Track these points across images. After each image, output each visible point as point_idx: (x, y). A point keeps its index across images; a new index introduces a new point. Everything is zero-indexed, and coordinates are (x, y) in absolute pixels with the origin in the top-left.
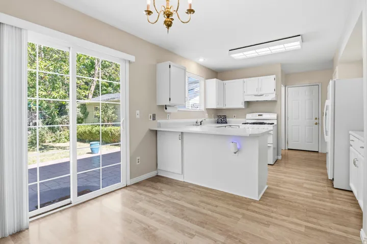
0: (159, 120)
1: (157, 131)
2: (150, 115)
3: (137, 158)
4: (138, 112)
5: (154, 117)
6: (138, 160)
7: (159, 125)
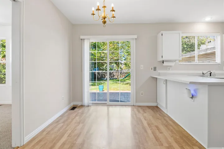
0: (159, 71)
1: (157, 78)
2: (151, 68)
3: (141, 92)
4: (142, 66)
5: (155, 69)
6: (142, 93)
7: (159, 74)
